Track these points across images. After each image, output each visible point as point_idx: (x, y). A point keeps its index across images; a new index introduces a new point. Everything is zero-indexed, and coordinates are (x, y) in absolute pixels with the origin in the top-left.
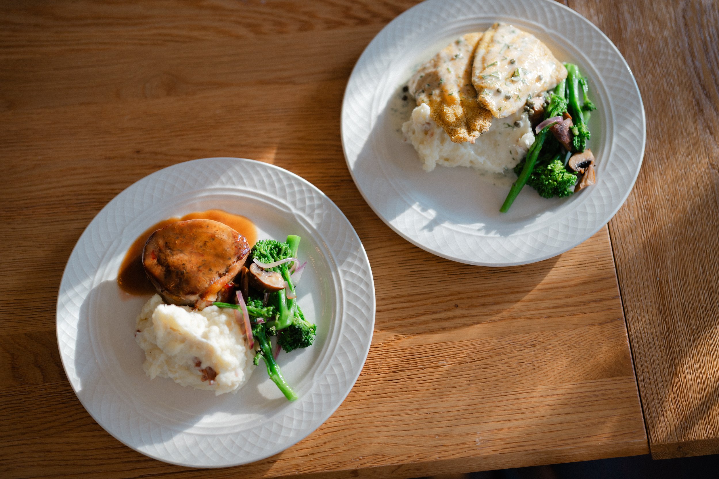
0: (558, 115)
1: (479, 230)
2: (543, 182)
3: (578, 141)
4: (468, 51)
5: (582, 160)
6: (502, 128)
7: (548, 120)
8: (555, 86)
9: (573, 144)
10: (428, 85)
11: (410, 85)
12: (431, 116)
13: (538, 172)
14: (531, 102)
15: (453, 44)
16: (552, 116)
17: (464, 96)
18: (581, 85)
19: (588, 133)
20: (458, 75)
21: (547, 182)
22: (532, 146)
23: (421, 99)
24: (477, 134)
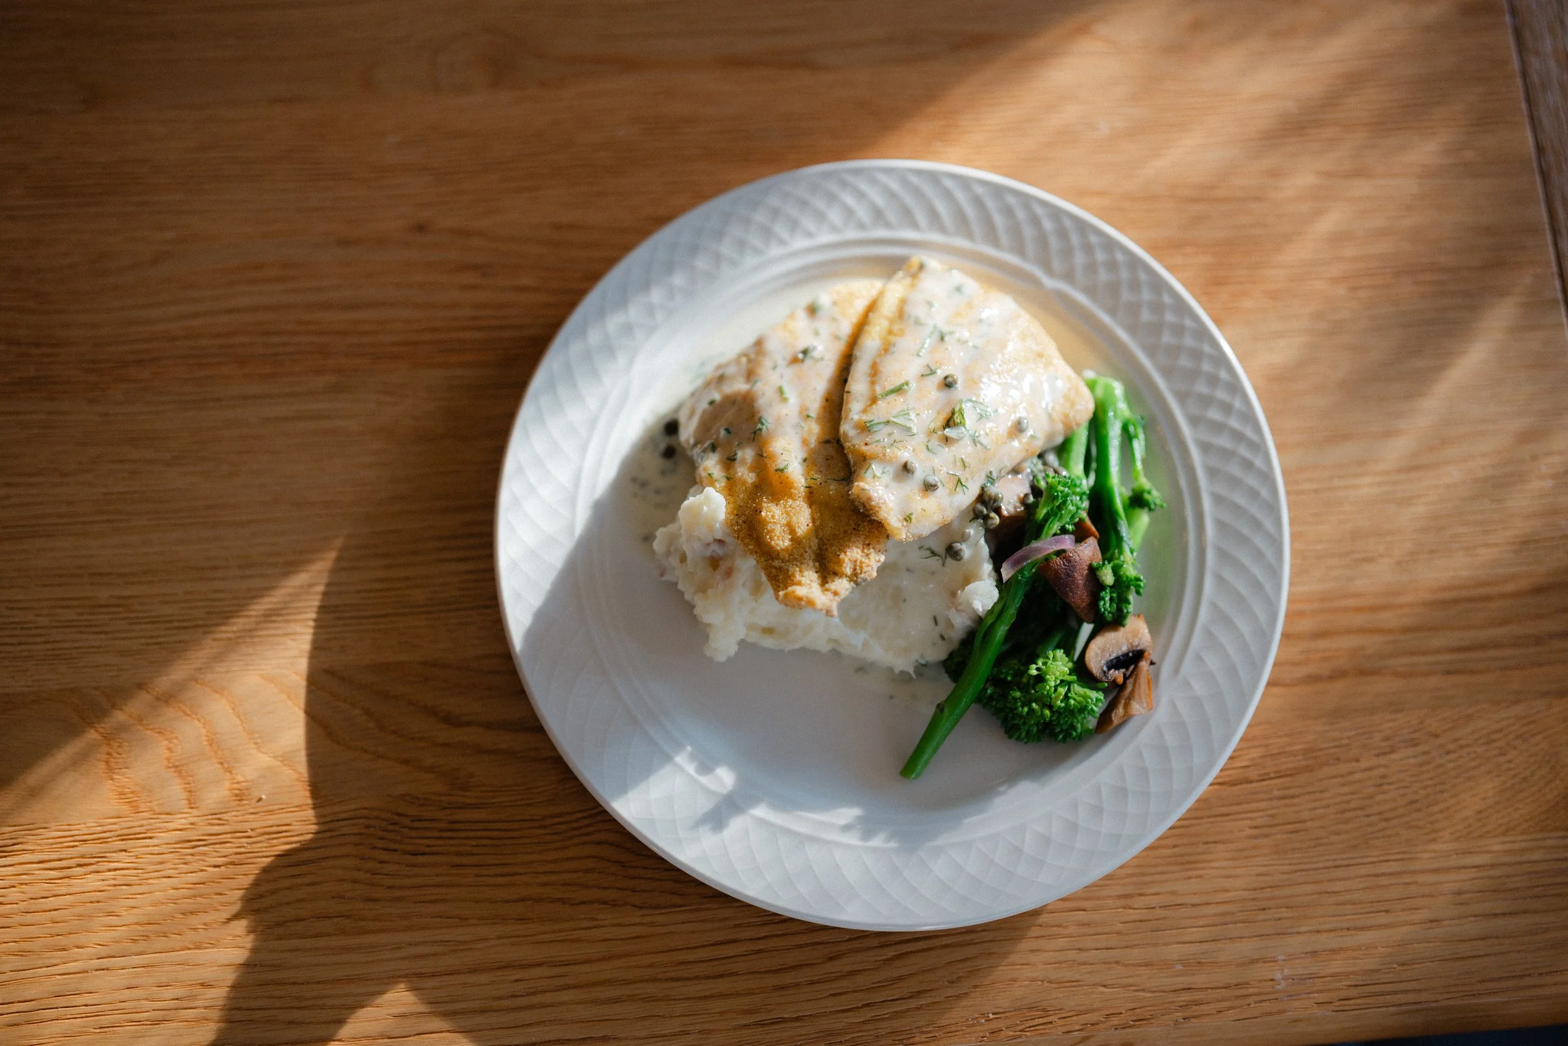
0: (1063, 531)
1: (847, 828)
2: (1016, 709)
3: (1111, 599)
4: (837, 338)
5: (1120, 649)
6: (915, 558)
7: (1035, 544)
8: (1059, 440)
9: (1100, 609)
10: (727, 430)
11: (682, 419)
12: (730, 524)
13: (1005, 680)
14: (993, 494)
15: (802, 315)
16: (1047, 533)
17: (816, 476)
18: (1127, 437)
19: (1138, 579)
20: (807, 409)
21: (1026, 709)
22: (991, 612)
23: (705, 470)
24: (842, 585)
